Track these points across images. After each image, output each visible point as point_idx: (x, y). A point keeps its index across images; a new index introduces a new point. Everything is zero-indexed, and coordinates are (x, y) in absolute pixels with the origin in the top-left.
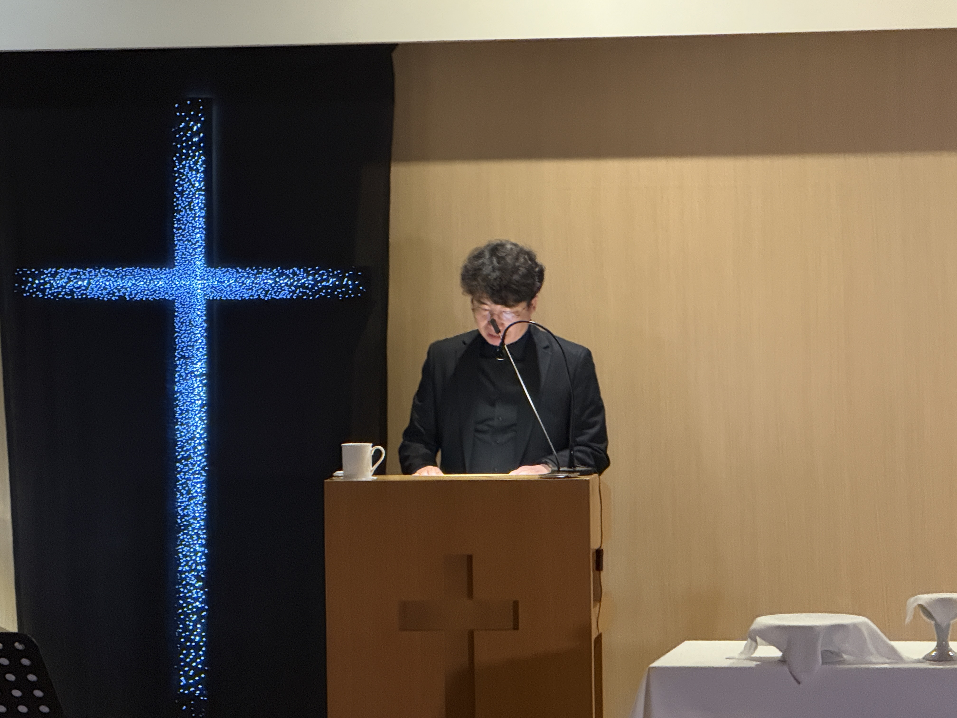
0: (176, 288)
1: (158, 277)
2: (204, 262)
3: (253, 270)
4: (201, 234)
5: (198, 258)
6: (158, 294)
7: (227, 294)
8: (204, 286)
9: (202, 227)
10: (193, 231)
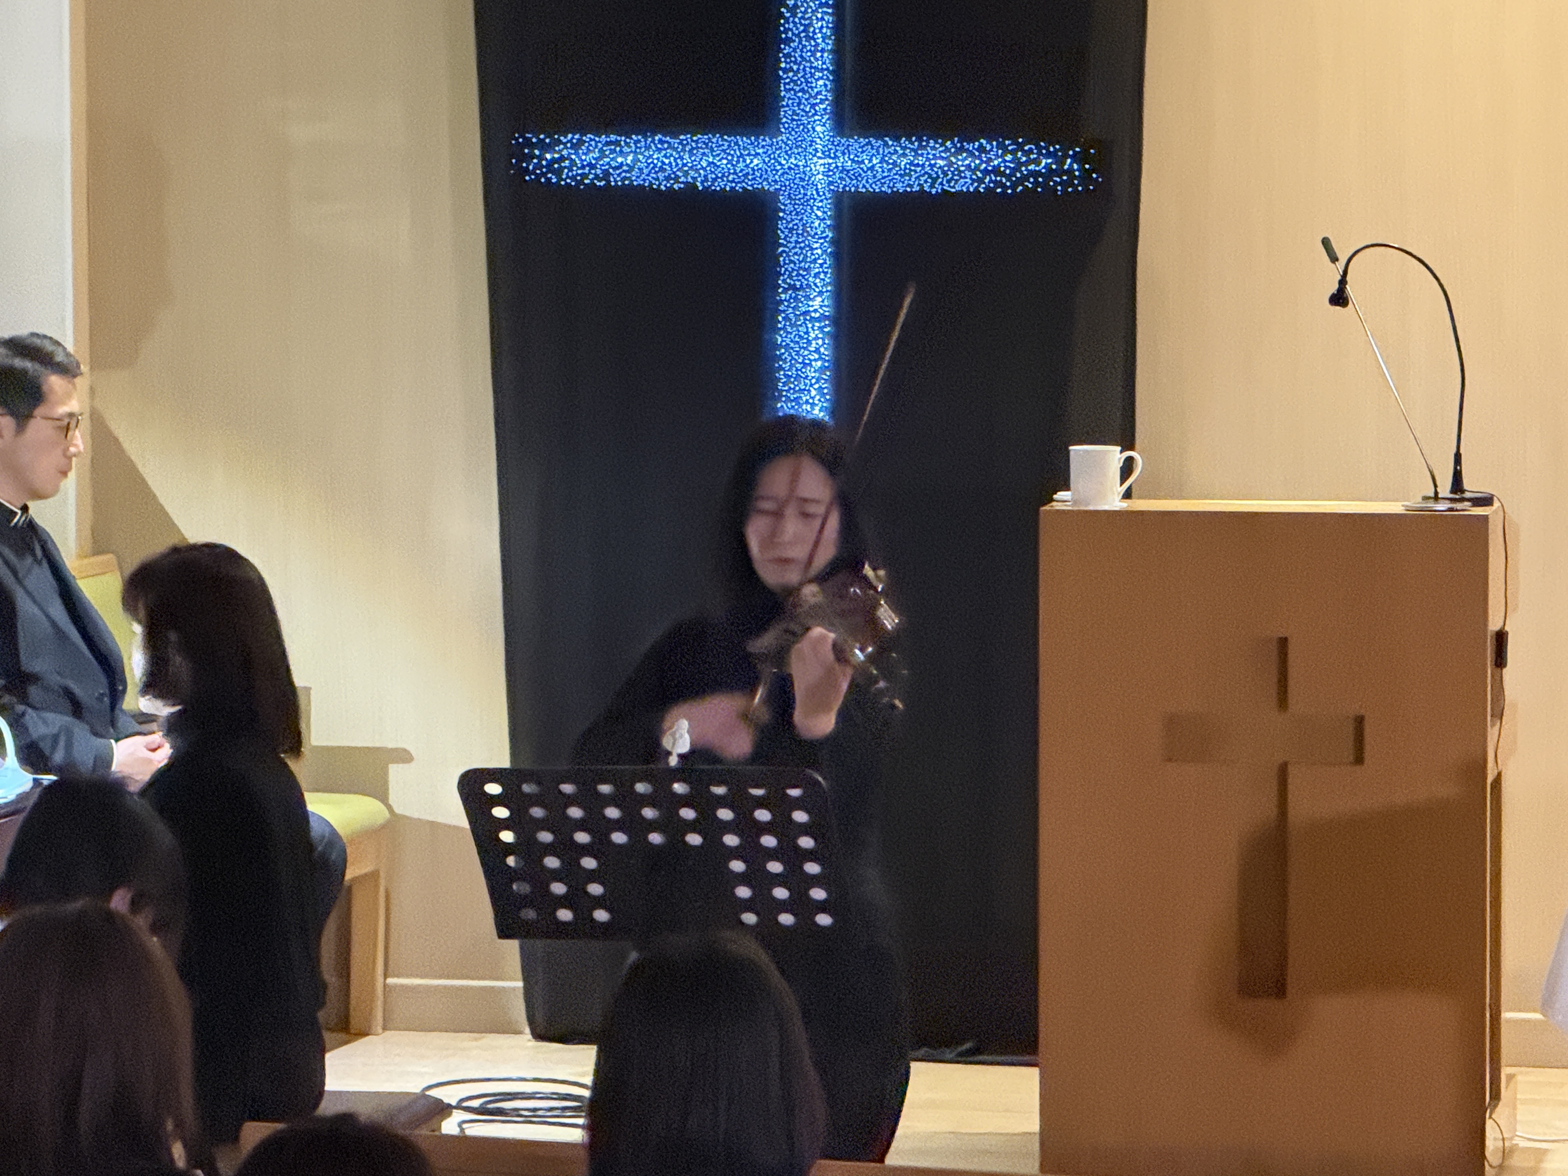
0: (783, 170)
1: (753, 153)
2: (829, 128)
3: (913, 144)
4: (826, 79)
5: (820, 121)
6: (751, 181)
7: (867, 182)
8: (828, 168)
9: (827, 69)
10: (812, 75)
